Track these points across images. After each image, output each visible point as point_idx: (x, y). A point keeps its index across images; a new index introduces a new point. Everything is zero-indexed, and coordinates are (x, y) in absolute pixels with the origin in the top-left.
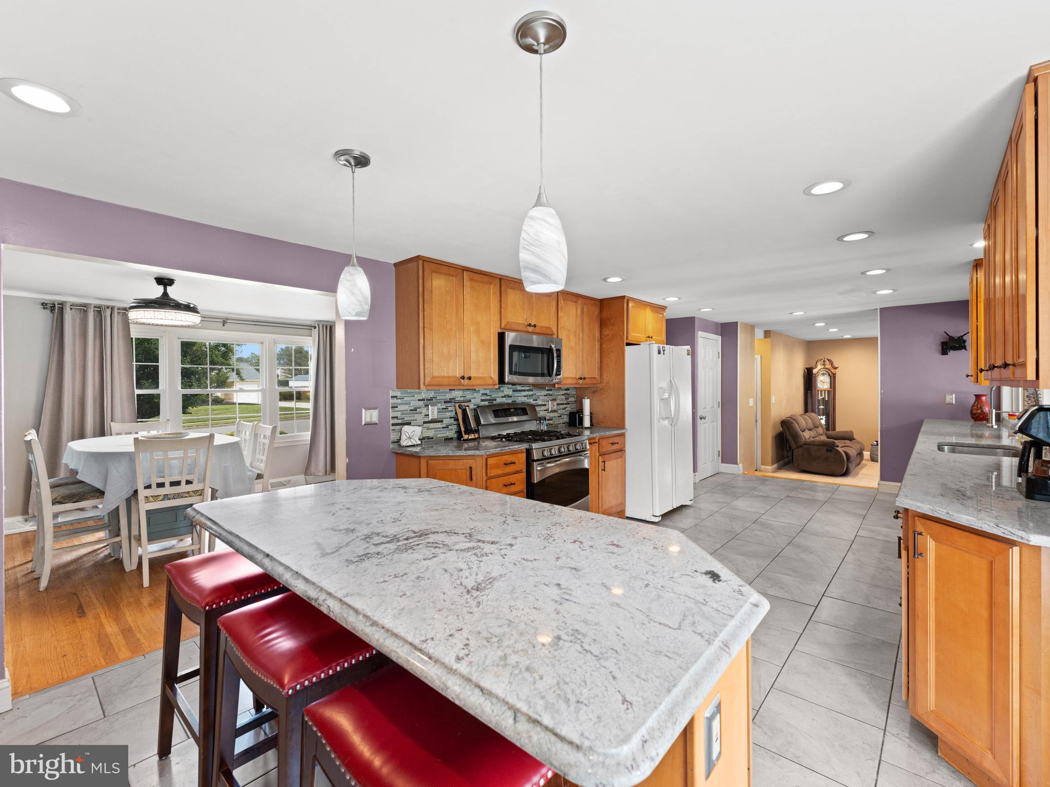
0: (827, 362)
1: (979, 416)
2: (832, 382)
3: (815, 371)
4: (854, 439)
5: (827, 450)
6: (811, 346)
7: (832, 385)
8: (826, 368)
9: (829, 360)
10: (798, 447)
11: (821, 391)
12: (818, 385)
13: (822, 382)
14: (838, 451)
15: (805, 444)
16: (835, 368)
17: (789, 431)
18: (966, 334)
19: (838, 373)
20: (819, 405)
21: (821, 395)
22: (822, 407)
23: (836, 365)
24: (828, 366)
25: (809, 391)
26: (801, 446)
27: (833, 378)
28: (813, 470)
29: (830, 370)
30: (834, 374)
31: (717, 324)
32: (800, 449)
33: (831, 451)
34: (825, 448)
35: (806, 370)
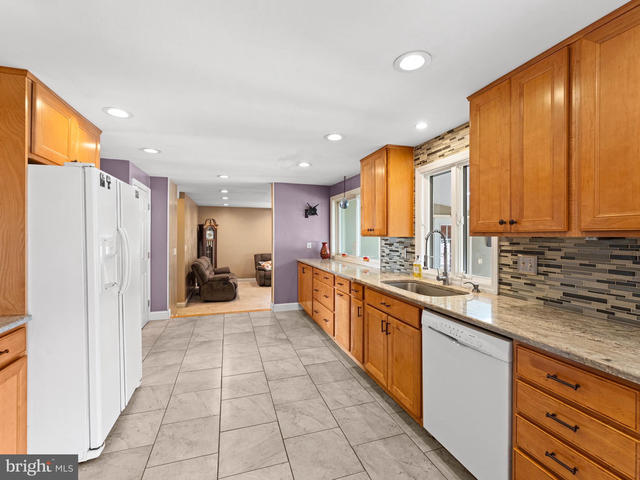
0: (212, 222)
1: (325, 256)
2: (215, 235)
3: (205, 227)
4: (230, 272)
5: (224, 284)
6: (201, 209)
7: (215, 237)
8: (212, 225)
9: (213, 220)
10: (204, 284)
11: (209, 241)
12: (207, 237)
13: (209, 235)
14: (230, 283)
15: (209, 281)
16: (217, 226)
17: (198, 272)
18: (317, 206)
19: (219, 228)
20: (207, 251)
21: (208, 244)
22: (208, 252)
23: (217, 224)
24: (213, 223)
25: (200, 241)
26: (206, 283)
27: (215, 231)
28: (215, 299)
29: (214, 227)
30: (216, 230)
31: (147, 177)
32: (205, 285)
33: (226, 284)
34: (223, 282)
35: (198, 226)
